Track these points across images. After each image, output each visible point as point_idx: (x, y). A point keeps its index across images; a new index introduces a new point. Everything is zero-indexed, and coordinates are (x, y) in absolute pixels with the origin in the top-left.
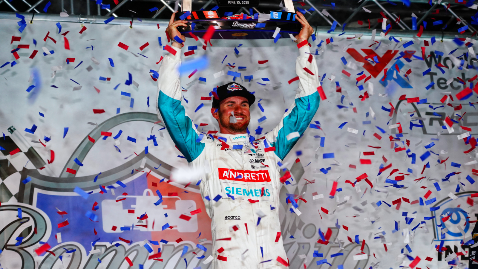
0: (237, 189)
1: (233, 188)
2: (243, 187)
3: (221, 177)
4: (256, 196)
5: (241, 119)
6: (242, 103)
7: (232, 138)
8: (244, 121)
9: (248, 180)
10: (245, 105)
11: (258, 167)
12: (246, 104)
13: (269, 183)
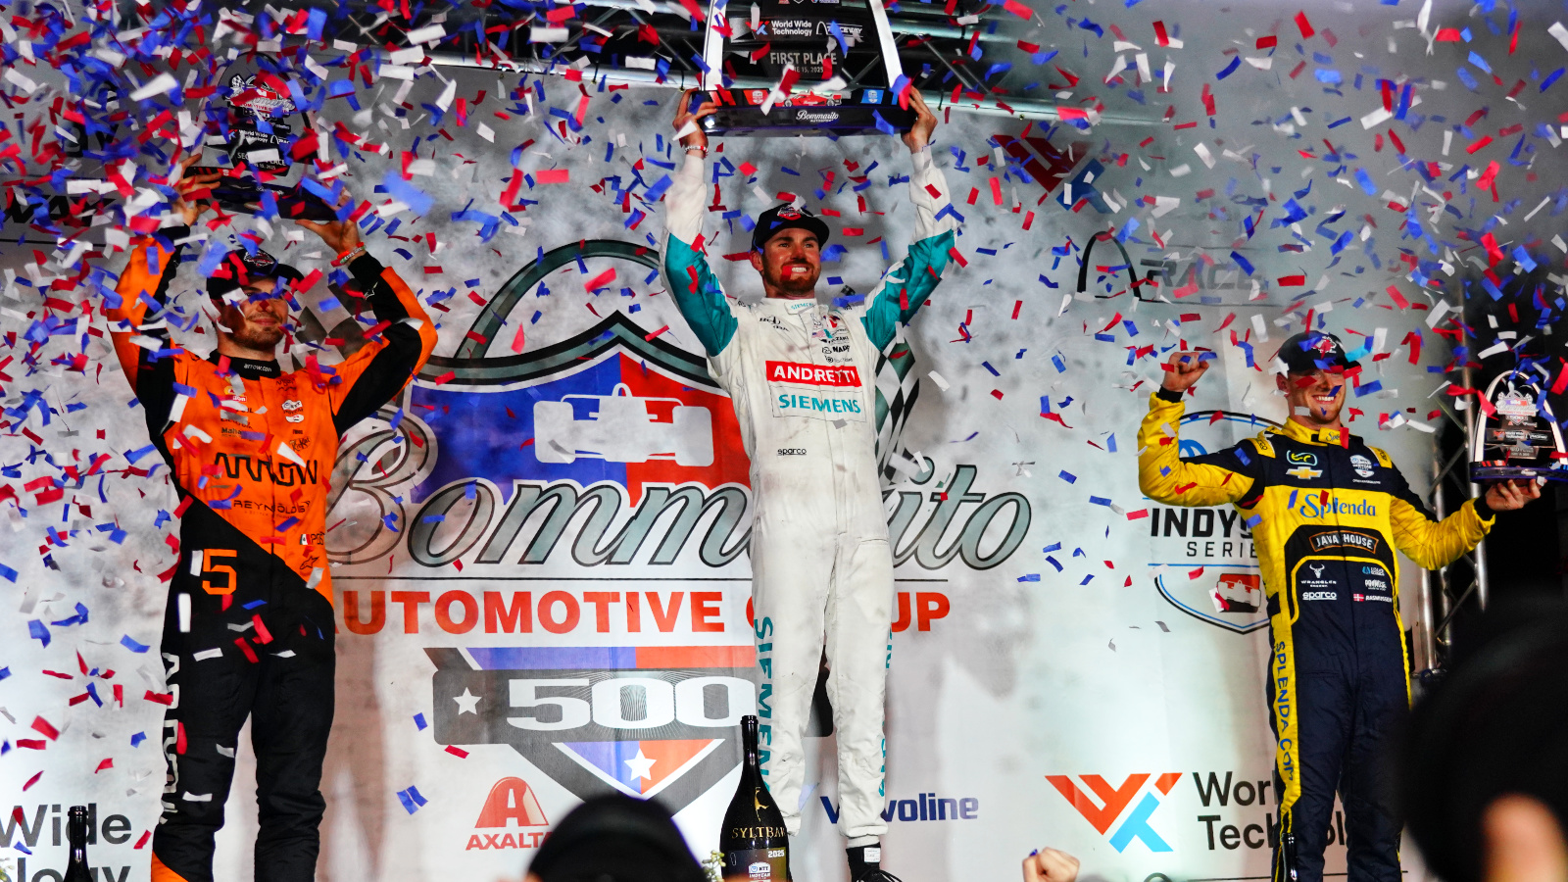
0: (801, 398)
1: (793, 397)
2: (812, 395)
3: (771, 376)
4: (836, 410)
5: (804, 269)
6: (806, 240)
7: (789, 307)
8: (809, 274)
9: (821, 382)
10: (811, 246)
11: (839, 359)
12: (813, 242)
13: (858, 389)
